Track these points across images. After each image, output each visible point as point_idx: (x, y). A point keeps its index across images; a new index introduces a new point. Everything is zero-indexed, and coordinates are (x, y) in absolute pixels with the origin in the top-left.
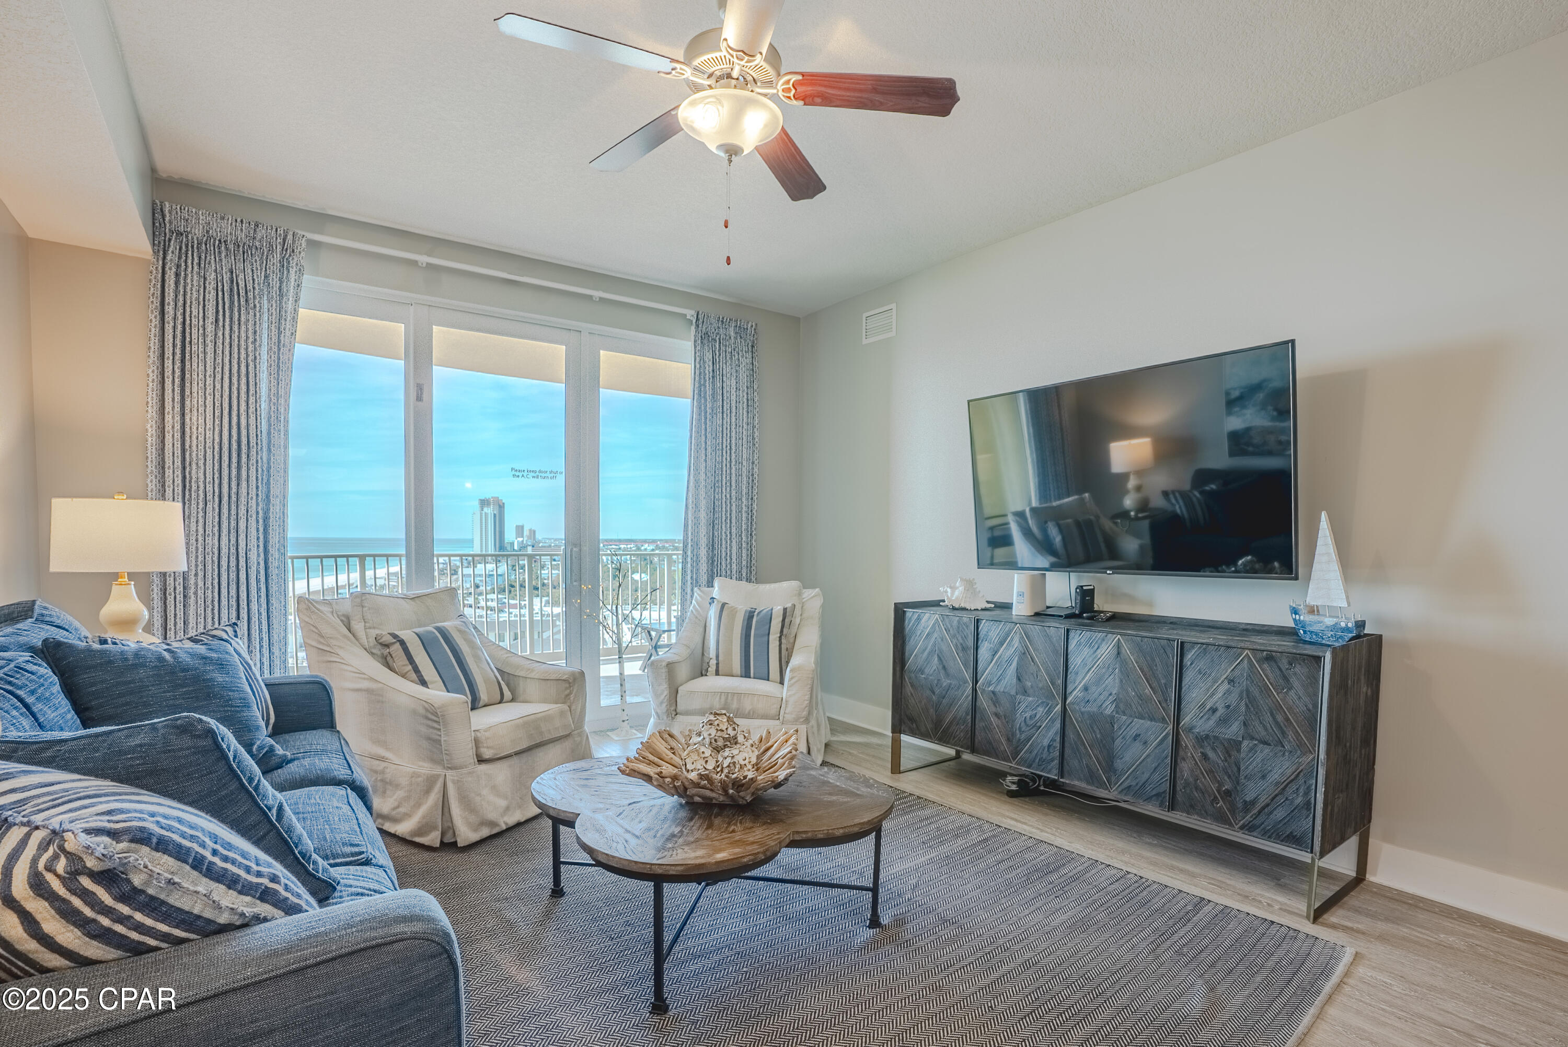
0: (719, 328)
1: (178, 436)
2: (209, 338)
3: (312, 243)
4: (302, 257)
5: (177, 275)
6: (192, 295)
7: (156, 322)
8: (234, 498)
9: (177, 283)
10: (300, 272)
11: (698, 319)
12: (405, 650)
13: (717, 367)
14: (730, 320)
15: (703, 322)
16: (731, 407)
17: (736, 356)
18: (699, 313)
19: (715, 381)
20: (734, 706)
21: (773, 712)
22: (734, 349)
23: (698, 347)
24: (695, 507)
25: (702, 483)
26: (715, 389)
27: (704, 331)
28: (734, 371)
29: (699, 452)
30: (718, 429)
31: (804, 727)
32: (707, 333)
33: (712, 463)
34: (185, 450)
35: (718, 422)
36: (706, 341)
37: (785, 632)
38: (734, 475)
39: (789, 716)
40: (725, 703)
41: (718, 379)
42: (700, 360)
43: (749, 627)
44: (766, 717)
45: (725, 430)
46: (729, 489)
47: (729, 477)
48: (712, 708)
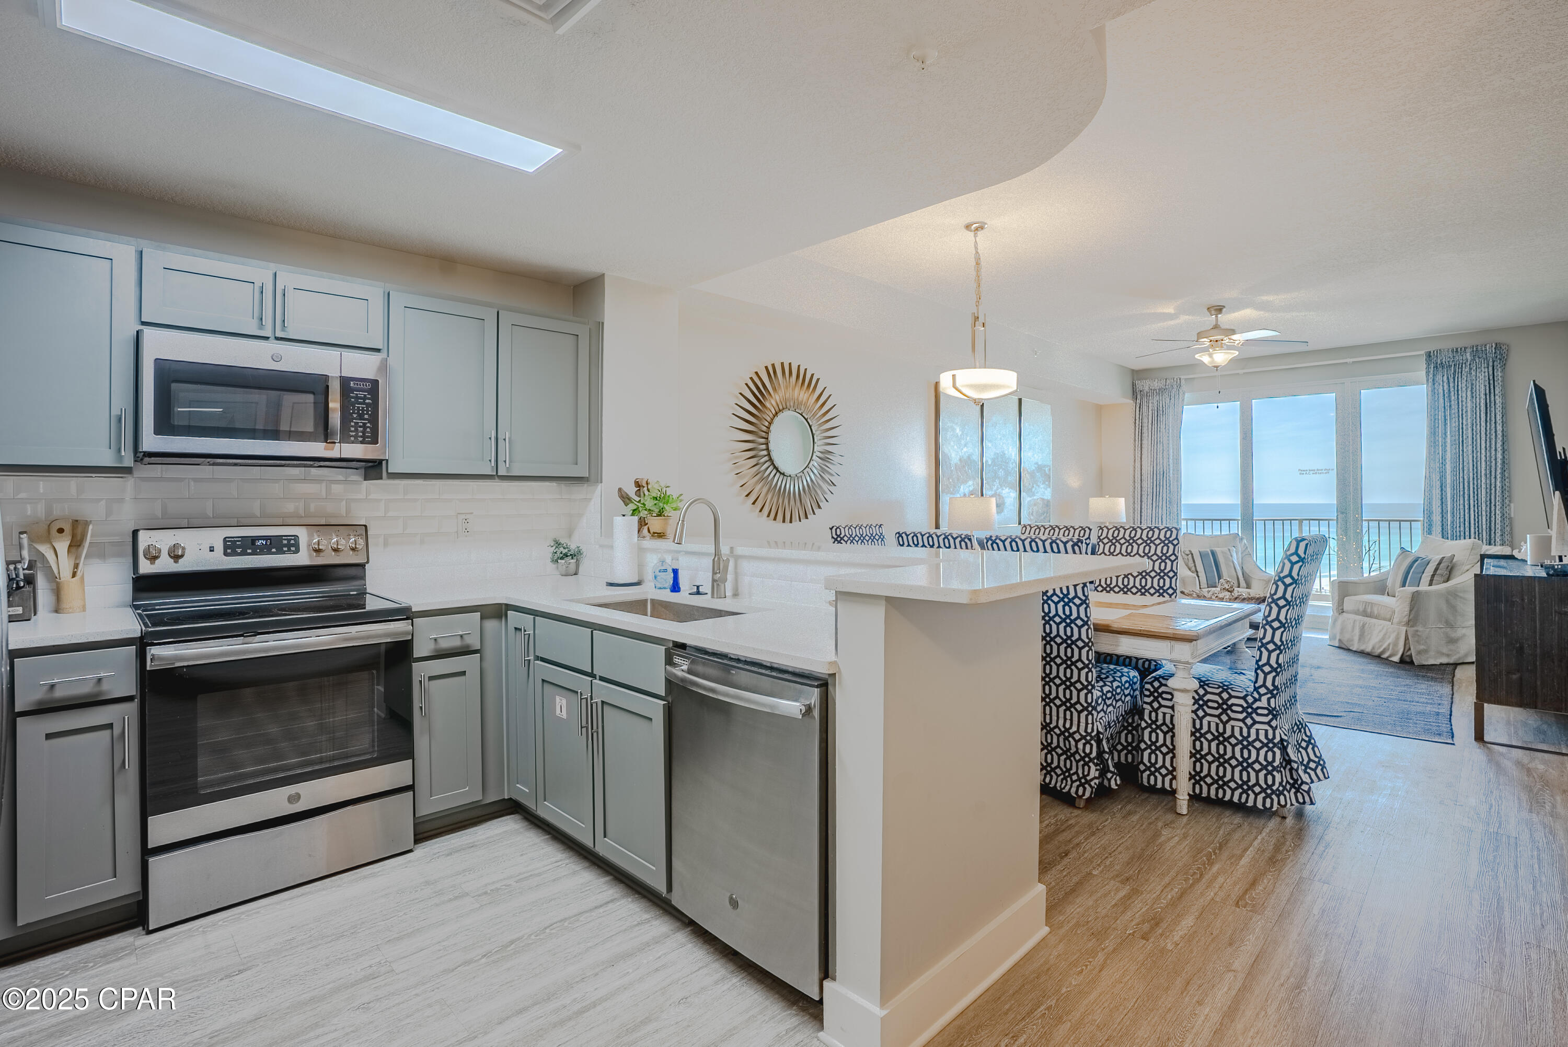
0: (1453, 356)
1: (1139, 470)
2: (1150, 430)
3: (1185, 379)
4: (1184, 387)
5: (1140, 407)
6: (1145, 414)
7: (1133, 427)
8: (1158, 494)
9: (1140, 411)
10: (1184, 393)
11: (1430, 356)
12: (1193, 557)
13: (1452, 385)
14: (1465, 348)
15: (1437, 357)
16: (1466, 412)
17: (1473, 373)
18: (1430, 352)
19: (1449, 396)
20: (1369, 610)
21: (1388, 617)
22: (1470, 369)
23: (1431, 376)
24: (1431, 486)
25: (1438, 470)
26: (1450, 401)
27: (1439, 362)
28: (1469, 385)
29: (1435, 448)
30: (1454, 429)
31: (1404, 628)
32: (1442, 363)
33: (1448, 455)
34: (1141, 475)
35: (1454, 425)
36: (1441, 369)
37: (1438, 572)
38: (1471, 462)
39: (1396, 620)
40: (1365, 608)
41: (1452, 394)
42: (1434, 384)
43: (1411, 567)
44: (1385, 619)
45: (1461, 429)
46: (1465, 472)
47: (1465, 464)
48: (1358, 610)
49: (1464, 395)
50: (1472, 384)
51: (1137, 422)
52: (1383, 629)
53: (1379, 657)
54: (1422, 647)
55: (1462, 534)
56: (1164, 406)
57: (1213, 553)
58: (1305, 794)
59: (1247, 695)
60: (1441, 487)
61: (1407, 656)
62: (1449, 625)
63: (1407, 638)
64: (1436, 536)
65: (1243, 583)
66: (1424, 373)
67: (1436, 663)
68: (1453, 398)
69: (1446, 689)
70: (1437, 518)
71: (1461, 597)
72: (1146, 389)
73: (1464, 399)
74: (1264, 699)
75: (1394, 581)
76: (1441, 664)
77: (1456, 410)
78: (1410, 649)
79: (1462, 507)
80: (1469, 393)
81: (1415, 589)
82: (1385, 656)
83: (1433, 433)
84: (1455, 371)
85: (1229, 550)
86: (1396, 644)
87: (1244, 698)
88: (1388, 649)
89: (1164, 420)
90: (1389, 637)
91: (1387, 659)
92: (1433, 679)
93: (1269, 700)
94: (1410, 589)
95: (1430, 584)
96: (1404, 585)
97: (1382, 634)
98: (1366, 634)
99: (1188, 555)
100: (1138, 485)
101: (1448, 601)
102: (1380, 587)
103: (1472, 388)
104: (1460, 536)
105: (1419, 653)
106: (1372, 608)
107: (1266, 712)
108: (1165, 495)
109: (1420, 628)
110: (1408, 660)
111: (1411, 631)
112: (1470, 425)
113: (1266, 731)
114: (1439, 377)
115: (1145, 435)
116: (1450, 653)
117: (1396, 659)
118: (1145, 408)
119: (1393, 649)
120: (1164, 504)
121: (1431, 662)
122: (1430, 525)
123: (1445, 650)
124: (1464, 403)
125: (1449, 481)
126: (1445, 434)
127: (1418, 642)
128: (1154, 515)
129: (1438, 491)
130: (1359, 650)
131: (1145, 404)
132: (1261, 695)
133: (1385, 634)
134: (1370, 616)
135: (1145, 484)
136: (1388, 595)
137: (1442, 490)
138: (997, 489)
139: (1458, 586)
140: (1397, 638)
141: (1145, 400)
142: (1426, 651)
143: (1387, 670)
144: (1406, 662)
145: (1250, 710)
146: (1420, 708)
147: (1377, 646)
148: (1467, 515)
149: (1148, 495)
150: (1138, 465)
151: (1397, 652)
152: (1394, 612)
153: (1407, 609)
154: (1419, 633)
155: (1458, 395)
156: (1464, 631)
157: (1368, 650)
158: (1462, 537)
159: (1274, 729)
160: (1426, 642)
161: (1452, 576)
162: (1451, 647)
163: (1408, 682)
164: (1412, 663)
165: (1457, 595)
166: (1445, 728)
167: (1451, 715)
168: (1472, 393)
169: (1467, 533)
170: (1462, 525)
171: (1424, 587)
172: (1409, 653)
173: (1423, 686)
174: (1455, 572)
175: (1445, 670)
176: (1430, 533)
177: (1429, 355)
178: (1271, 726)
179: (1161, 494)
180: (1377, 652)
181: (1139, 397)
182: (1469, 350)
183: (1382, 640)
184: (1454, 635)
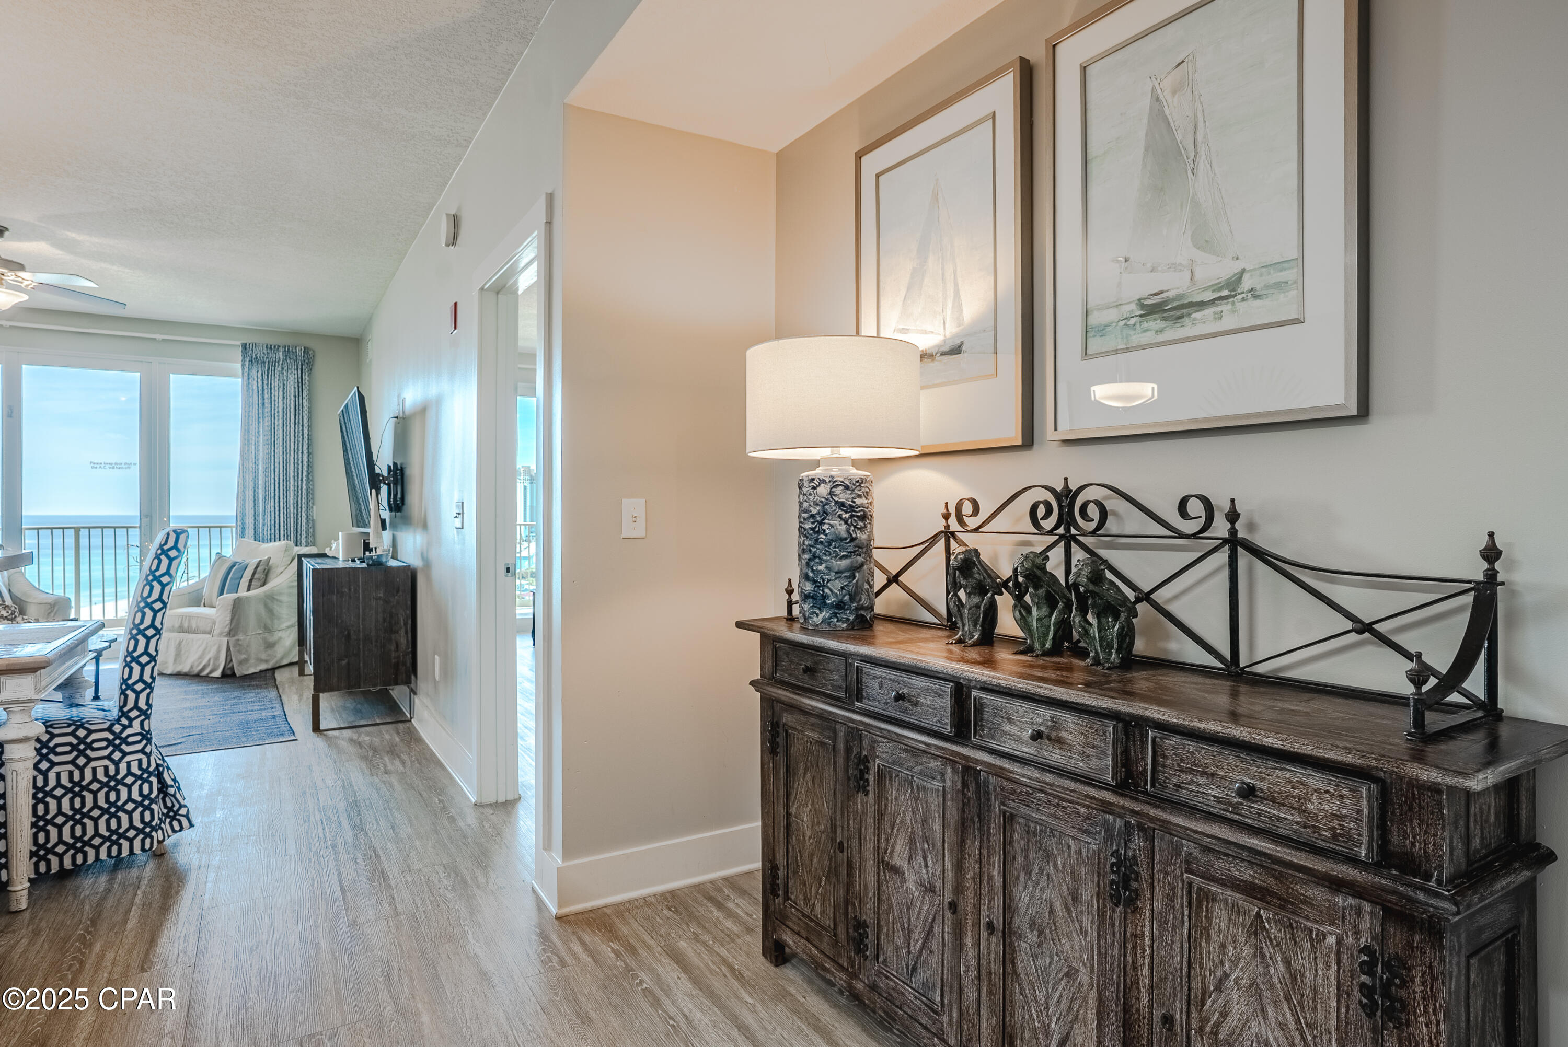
0: (267, 353)
11: (246, 348)
13: (265, 382)
14: (279, 346)
15: (252, 350)
16: (278, 412)
17: (285, 374)
18: (246, 344)
19: (263, 393)
20: (186, 625)
21: (208, 629)
22: (283, 369)
23: (246, 370)
24: (245, 488)
25: (251, 469)
26: (264, 399)
27: (254, 357)
28: (281, 385)
29: (248, 446)
30: (266, 428)
31: (226, 639)
32: (257, 358)
33: (261, 455)
35: (266, 424)
36: (255, 364)
37: (256, 576)
38: (281, 463)
39: (216, 632)
40: (181, 623)
41: (266, 391)
42: (249, 379)
43: (228, 573)
44: (204, 632)
45: (273, 429)
46: (276, 473)
47: (276, 465)
48: (173, 627)
49: (276, 394)
50: (284, 385)
52: (202, 643)
53: (198, 676)
54: (243, 656)
55: (273, 536)
58: (183, 819)
59: (112, 725)
60: (254, 488)
61: (229, 668)
62: (267, 629)
63: (228, 649)
64: (249, 540)
66: (239, 365)
67: (256, 671)
68: (266, 396)
69: (273, 694)
70: (249, 521)
71: (277, 600)
73: (276, 399)
74: (136, 723)
75: (211, 590)
76: (261, 671)
77: (269, 409)
78: (231, 660)
79: (273, 509)
80: (281, 393)
81: (234, 596)
82: (205, 673)
83: (246, 431)
84: (269, 368)
86: (217, 658)
87: (110, 729)
88: (209, 665)
90: (209, 652)
91: (207, 676)
92: (257, 687)
93: (142, 723)
94: (229, 597)
95: (248, 590)
96: (221, 593)
97: (201, 650)
98: (183, 652)
101: (266, 606)
102: (196, 599)
103: (284, 389)
104: (271, 539)
105: (241, 663)
106: (189, 621)
107: (138, 738)
109: (241, 637)
110: (229, 672)
111: (232, 640)
112: (281, 426)
113: (140, 761)
114: (254, 372)
116: (268, 658)
117: (217, 674)
119: (214, 664)
121: (252, 671)
122: (243, 528)
123: (264, 657)
124: (276, 403)
125: (260, 482)
126: (258, 432)
127: (239, 651)
129: (252, 493)
130: (174, 672)
132: (131, 720)
133: (205, 649)
134: (188, 631)
136: (205, 606)
137: (255, 491)
139: (275, 589)
140: (219, 651)
142: (246, 660)
143: (210, 687)
144: (229, 675)
145: (117, 742)
146: (256, 716)
147: (196, 664)
148: (277, 517)
151: (219, 666)
152: (214, 623)
153: (229, 618)
154: (240, 642)
155: (271, 393)
156: (280, 634)
157: (186, 669)
158: (273, 540)
159: (148, 756)
160: (247, 651)
161: (268, 579)
162: (269, 652)
163: (236, 694)
164: (234, 674)
165: (274, 598)
166: (284, 728)
167: (285, 715)
168: (284, 393)
169: (277, 536)
170: (273, 528)
171: (242, 593)
172: (230, 665)
173: (251, 695)
174: (271, 575)
175: (265, 676)
176: (243, 536)
177: (245, 346)
178: (145, 753)
180: (196, 670)
182: (281, 349)
183: (201, 657)
184: (271, 639)
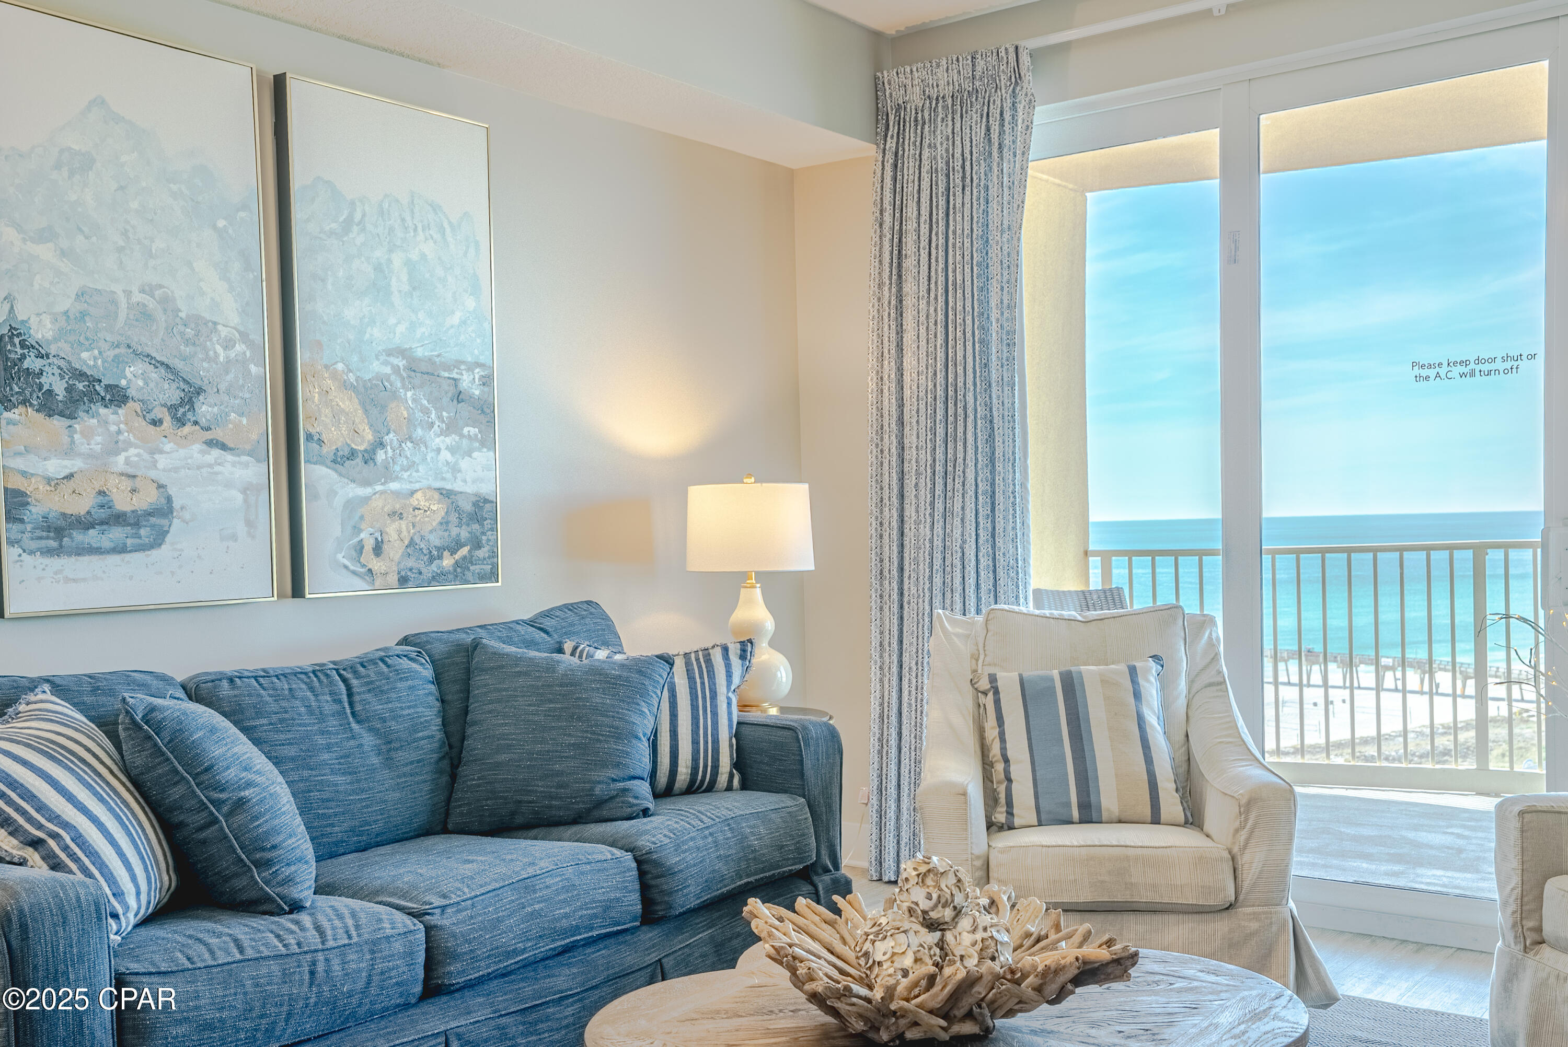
2: (924, 243)
3: (1032, 54)
4: (1030, 81)
5: (896, 166)
6: (911, 189)
9: (895, 178)
10: (1031, 104)
12: (997, 702)
34: (901, 406)
51: (888, 218)
56: (967, 155)
57: (1071, 684)
65: (1171, 806)
72: (915, 98)
85: (1133, 671)
89: (967, 206)
99: (985, 693)
100: (891, 442)
108: (970, 475)
115: (909, 263)
118: (910, 166)
120: (970, 506)
128: (938, 543)
131: (910, 151)
135: (910, 439)
138: (114, 447)
141: (910, 135)
149: (918, 474)
150: (889, 367)
179: (959, 468)
181: (893, 130)
